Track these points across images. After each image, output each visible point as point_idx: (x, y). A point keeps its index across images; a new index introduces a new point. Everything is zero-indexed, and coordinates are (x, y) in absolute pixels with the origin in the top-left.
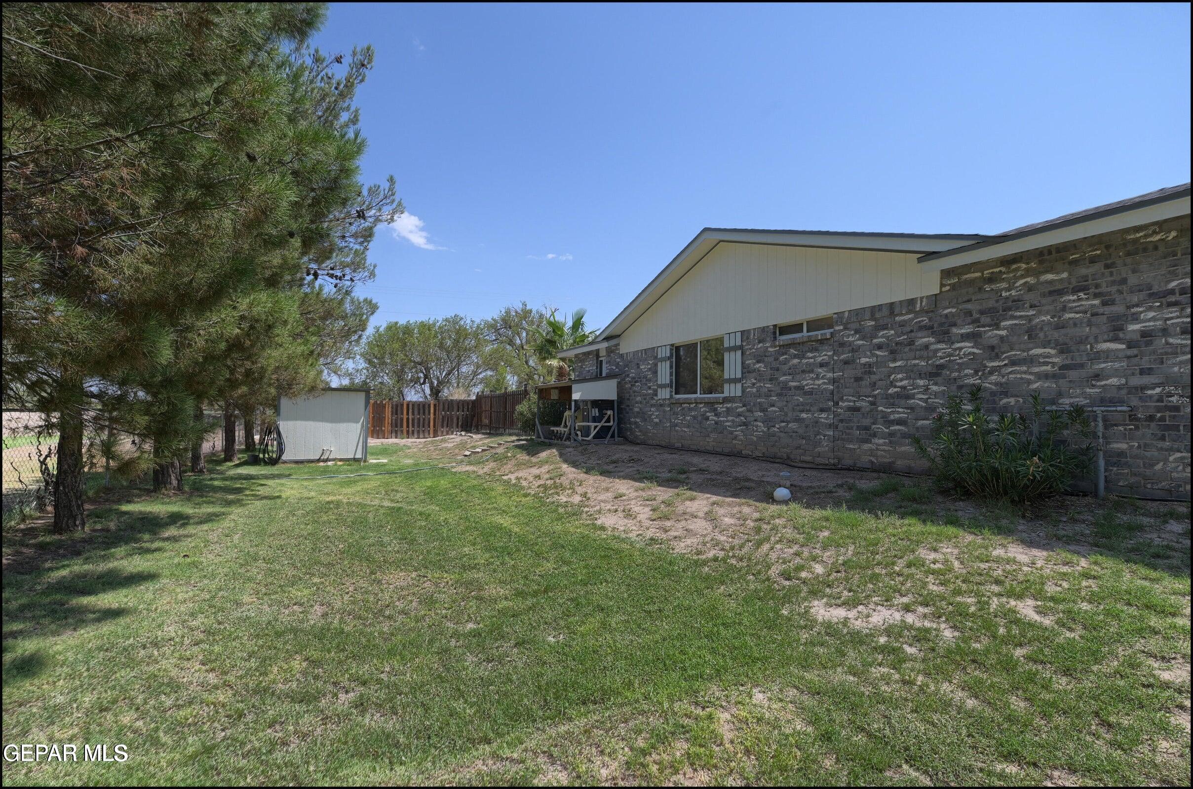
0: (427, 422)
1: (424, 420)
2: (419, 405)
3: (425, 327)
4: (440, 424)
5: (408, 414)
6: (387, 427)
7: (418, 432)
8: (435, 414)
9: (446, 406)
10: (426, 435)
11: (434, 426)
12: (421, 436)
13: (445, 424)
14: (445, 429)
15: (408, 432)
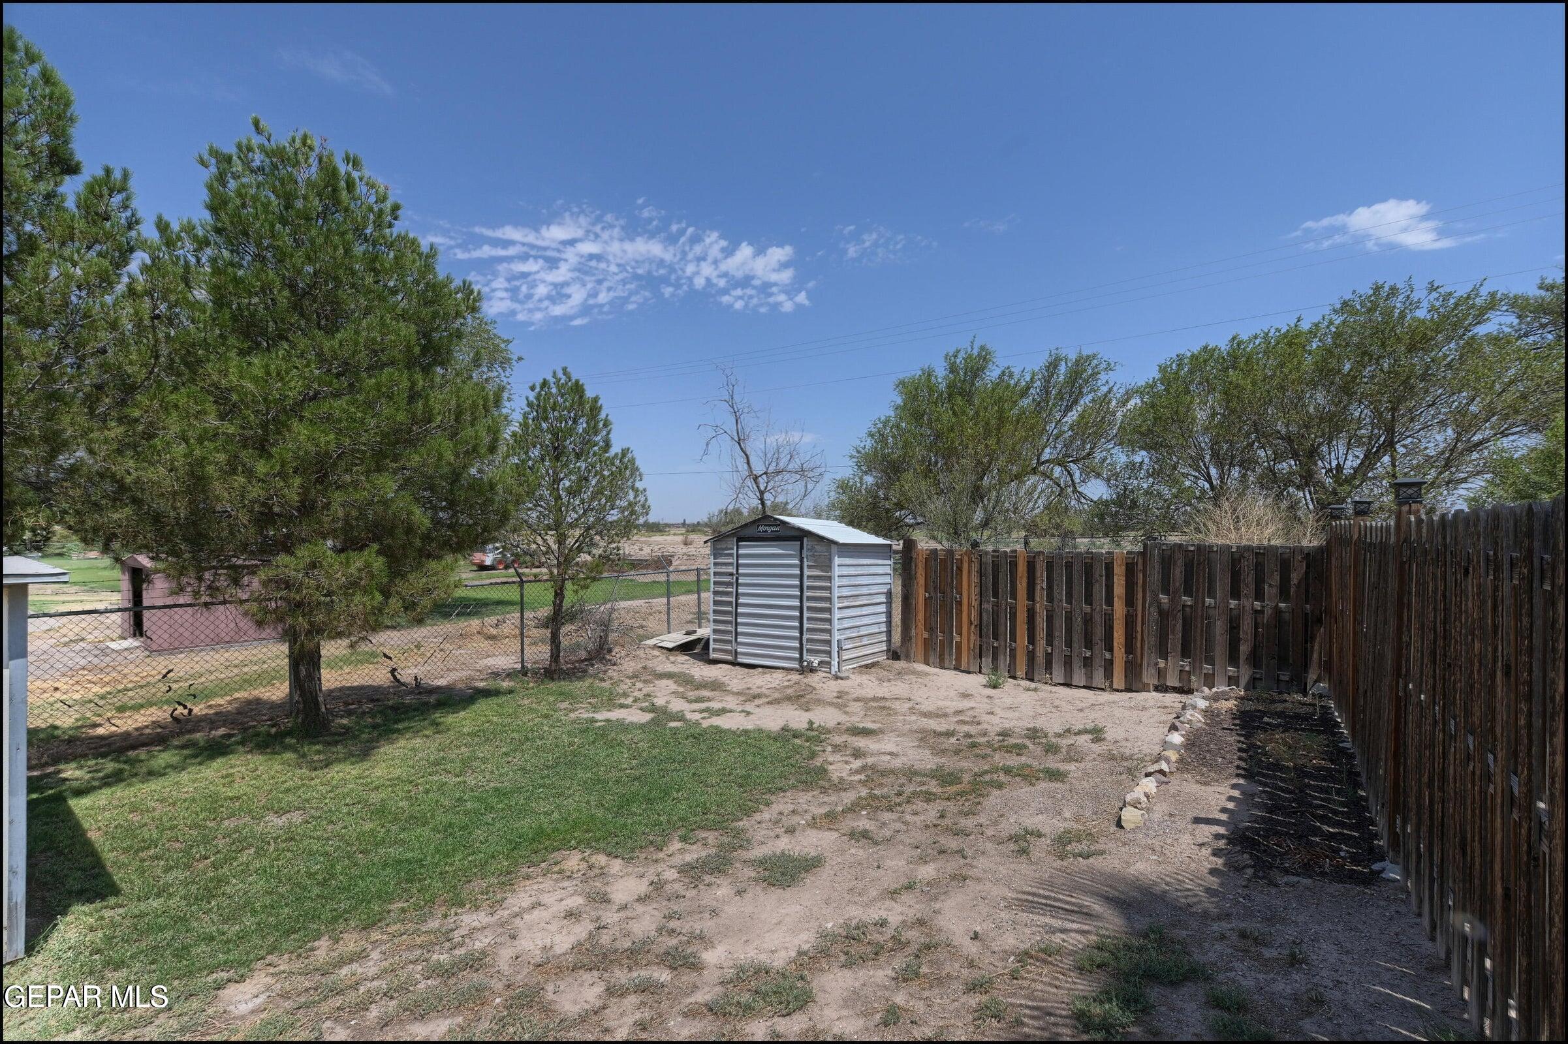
0: (1099, 632)
1: (1088, 620)
2: (1069, 566)
3: (1293, 341)
4: (1152, 640)
5: (1031, 596)
6: (966, 637)
7: (1068, 663)
8: (1130, 601)
9: (1178, 573)
10: (1099, 678)
11: (1129, 647)
12: (1079, 677)
13: (1175, 640)
14: (1173, 666)
15: (1031, 657)
